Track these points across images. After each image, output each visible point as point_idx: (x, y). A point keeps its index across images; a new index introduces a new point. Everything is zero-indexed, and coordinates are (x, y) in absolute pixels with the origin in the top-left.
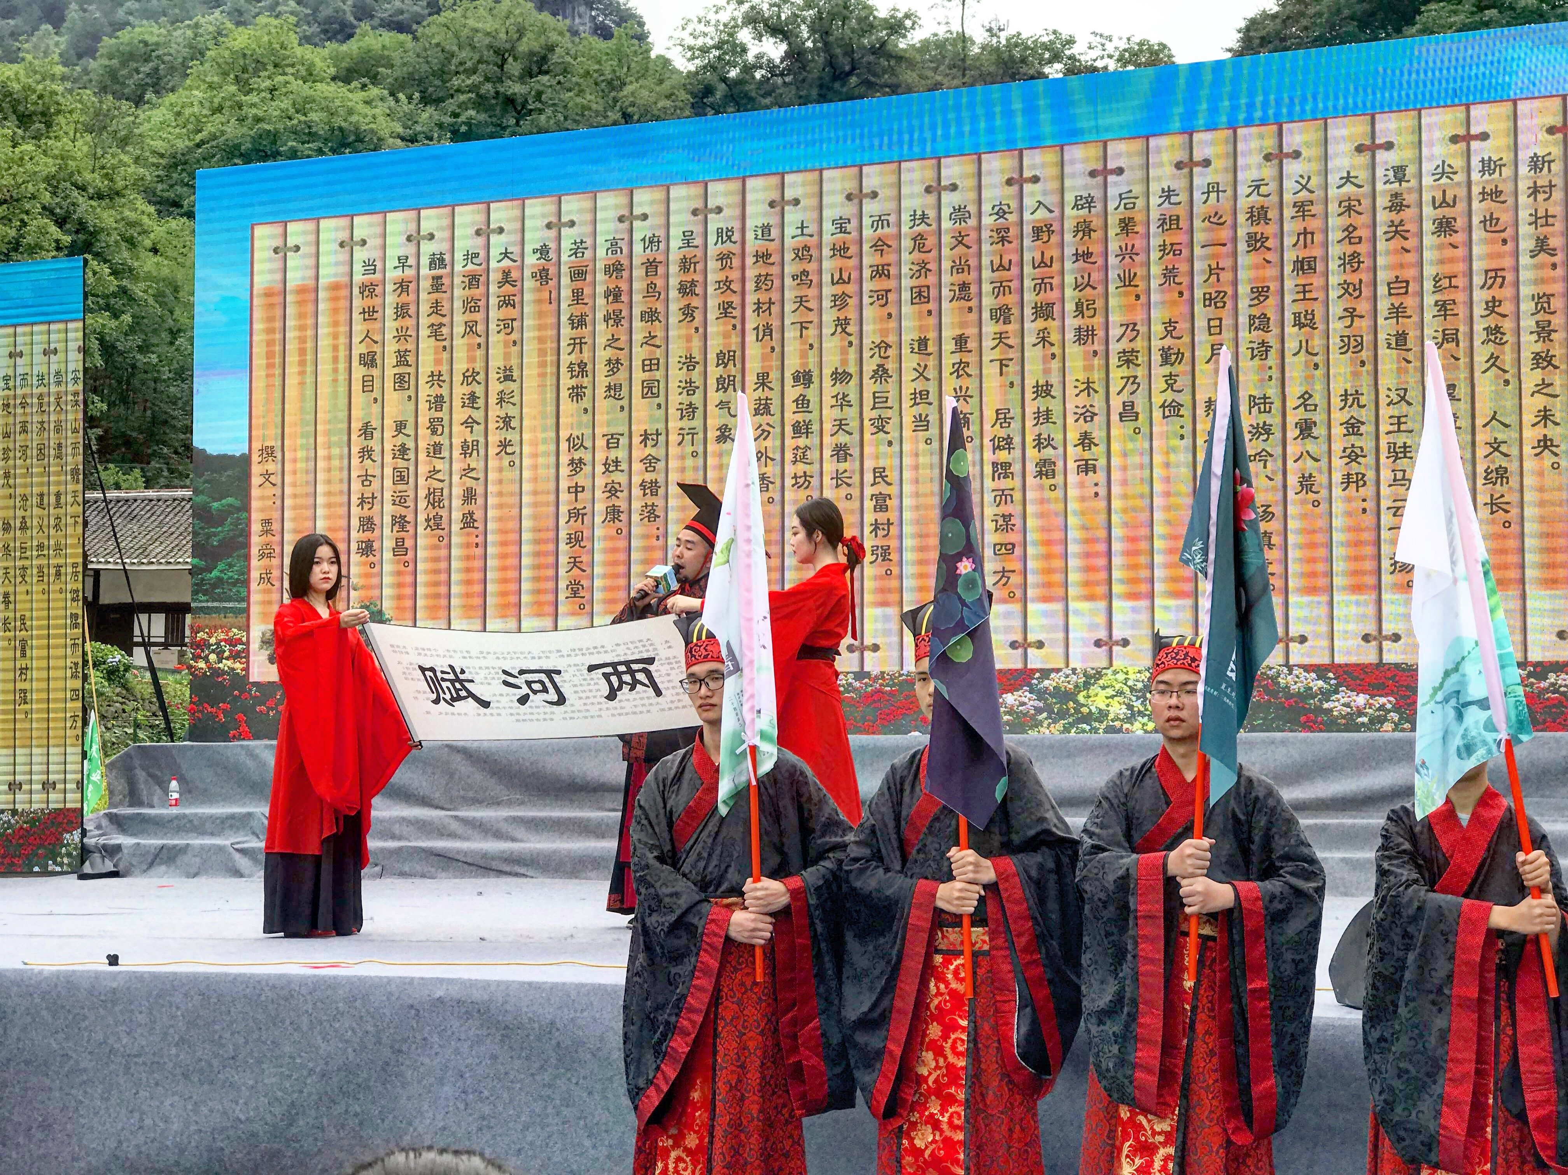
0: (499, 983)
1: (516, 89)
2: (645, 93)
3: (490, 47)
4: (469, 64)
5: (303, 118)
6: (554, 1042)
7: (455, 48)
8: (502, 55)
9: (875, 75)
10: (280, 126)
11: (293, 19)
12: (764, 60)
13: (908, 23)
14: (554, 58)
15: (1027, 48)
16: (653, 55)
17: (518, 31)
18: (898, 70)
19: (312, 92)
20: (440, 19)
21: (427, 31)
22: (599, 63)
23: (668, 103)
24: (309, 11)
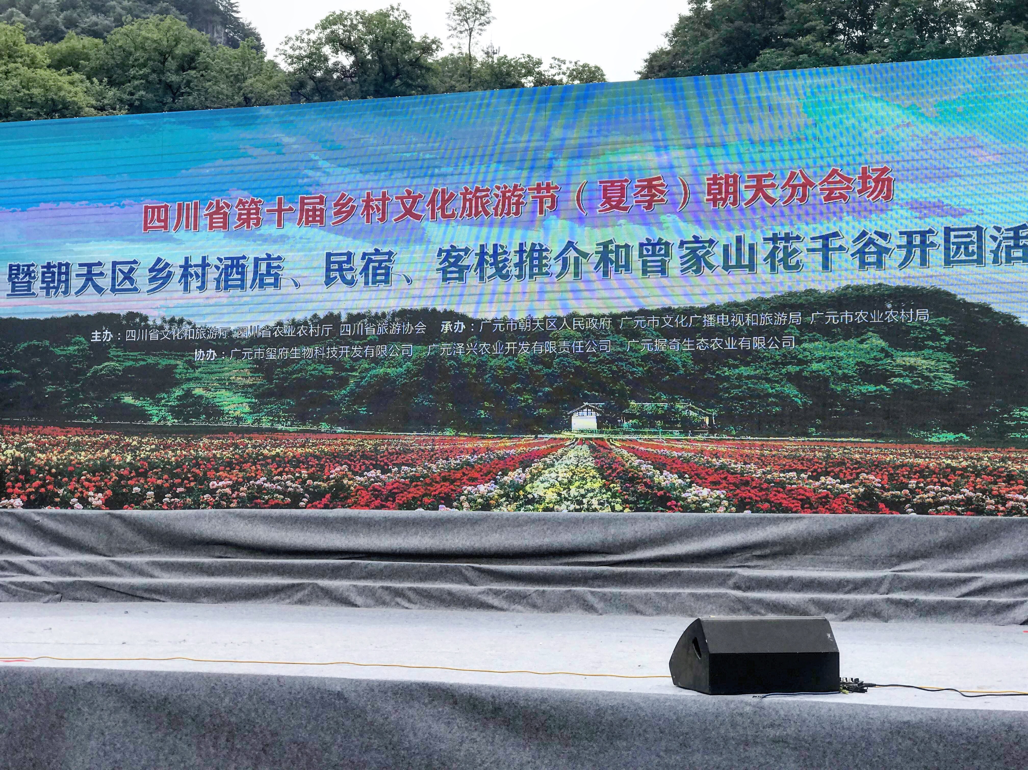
0: (131, 672)
1: (173, 78)
2: (260, 85)
3: (155, 49)
4: (142, 60)
5: (27, 92)
6: (167, 711)
7: (133, 50)
8: (164, 56)
9: (412, 79)
10: (11, 97)
11: (22, 26)
12: (339, 66)
13: (434, 46)
14: (200, 59)
15: (511, 65)
16: (266, 60)
17: (175, 40)
18: (427, 76)
19: (33, 75)
20: (122, 30)
21: (114, 37)
22: (229, 63)
23: (275, 92)
24: (33, 21)
